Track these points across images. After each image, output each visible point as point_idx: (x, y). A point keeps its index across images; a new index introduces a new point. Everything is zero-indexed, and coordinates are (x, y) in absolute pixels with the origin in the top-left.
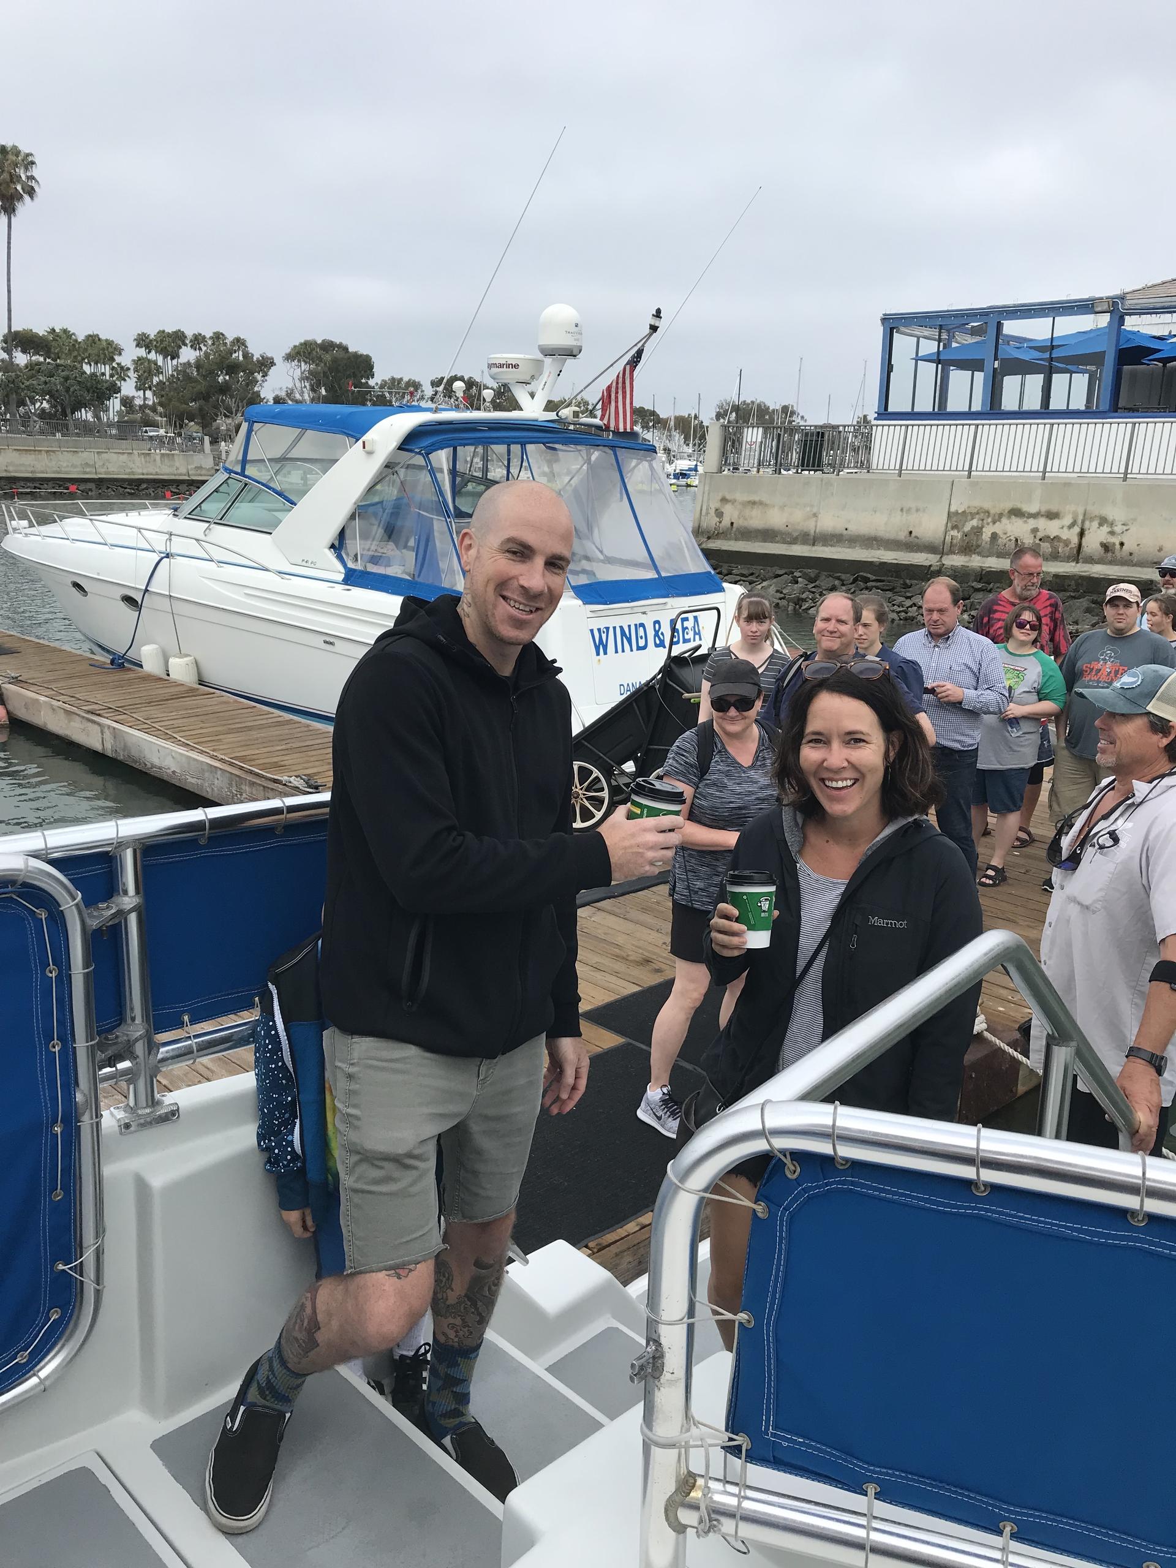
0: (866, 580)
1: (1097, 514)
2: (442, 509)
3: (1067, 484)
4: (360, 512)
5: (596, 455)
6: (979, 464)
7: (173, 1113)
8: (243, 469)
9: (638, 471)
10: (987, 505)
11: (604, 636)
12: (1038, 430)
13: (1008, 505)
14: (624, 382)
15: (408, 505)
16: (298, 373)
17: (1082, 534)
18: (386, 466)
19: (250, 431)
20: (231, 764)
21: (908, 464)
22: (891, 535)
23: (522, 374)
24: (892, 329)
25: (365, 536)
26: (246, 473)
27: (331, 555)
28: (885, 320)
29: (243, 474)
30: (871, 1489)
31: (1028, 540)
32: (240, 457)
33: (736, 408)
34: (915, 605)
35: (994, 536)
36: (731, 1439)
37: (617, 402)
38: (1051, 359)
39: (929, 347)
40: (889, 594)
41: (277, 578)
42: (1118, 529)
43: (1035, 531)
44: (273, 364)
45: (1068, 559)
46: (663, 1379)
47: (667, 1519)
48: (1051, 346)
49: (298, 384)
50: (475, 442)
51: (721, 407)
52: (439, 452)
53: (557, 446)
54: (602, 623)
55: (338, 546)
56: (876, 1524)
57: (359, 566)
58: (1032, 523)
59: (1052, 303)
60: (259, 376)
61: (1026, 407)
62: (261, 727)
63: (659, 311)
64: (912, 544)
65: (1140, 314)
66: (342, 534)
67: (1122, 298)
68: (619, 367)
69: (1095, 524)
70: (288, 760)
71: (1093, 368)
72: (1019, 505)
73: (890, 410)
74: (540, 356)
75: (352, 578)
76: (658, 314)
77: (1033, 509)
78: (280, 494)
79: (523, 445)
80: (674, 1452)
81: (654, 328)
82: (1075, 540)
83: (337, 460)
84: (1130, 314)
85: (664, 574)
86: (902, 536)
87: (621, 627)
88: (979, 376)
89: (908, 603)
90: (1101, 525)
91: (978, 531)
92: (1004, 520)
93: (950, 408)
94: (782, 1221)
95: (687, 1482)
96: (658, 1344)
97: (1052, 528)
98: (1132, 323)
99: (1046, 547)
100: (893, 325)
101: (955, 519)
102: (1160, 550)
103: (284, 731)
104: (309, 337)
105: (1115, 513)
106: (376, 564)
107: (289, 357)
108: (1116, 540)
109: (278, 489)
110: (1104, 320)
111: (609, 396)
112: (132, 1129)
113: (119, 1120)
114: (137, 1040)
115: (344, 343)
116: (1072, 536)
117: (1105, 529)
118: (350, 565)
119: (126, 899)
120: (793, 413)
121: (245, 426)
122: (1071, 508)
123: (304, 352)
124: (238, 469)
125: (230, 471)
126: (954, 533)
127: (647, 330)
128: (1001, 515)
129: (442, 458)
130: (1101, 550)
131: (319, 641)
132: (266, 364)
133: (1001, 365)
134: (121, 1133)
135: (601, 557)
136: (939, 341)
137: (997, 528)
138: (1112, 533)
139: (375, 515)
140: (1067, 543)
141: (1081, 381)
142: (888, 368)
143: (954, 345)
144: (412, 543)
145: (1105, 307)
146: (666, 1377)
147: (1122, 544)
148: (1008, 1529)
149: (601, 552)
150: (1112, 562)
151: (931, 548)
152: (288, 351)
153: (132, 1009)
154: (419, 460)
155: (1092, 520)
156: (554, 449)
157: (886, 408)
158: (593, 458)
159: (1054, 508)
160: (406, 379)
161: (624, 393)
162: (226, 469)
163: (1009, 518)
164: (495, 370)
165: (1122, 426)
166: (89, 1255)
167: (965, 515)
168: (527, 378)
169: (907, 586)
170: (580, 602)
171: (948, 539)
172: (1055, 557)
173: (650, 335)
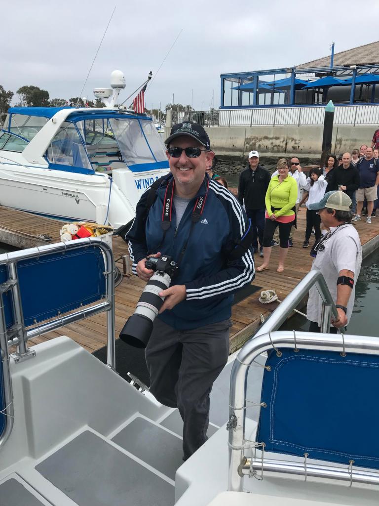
0: (221, 161)
1: (290, 137)
2: (82, 142)
3: (281, 128)
4: (53, 144)
5: (132, 122)
6: (254, 123)
7: (33, 354)
8: (9, 130)
9: (147, 127)
10: (257, 136)
11: (140, 183)
12: (271, 111)
13: (263, 136)
14: (141, 96)
15: (70, 141)
16: (22, 98)
17: (286, 144)
18: (61, 128)
19: (11, 117)
20: (18, 233)
21: (231, 123)
22: (228, 147)
23: (106, 94)
24: (224, 79)
25: (55, 152)
26: (11, 132)
27: (43, 159)
28: (222, 76)
29: (9, 132)
30: (306, 455)
31: (270, 146)
32: (8, 126)
33: (172, 107)
34: (236, 169)
35: (260, 146)
36: (259, 444)
37: (138, 103)
38: (274, 88)
39: (236, 85)
40: (228, 166)
41: (25, 168)
42: (297, 142)
43: (272, 143)
44: (13, 94)
45: (283, 152)
46: (237, 428)
47: (239, 473)
48: (274, 84)
49: (23, 102)
50: (90, 119)
51: (167, 106)
52: (79, 122)
53: (119, 119)
54: (139, 178)
55: (46, 155)
56: (308, 466)
57: (53, 162)
58: (271, 141)
59: (274, 70)
60: (8, 99)
61: (266, 104)
62: (26, 219)
63: (151, 72)
64: (234, 149)
65: (300, 73)
66: (47, 152)
67: (295, 68)
68: (139, 91)
69: (290, 140)
70: (38, 230)
71: (286, 91)
72: (266, 135)
73: (225, 105)
74: (112, 88)
75: (52, 167)
76: (151, 73)
77: (271, 137)
78: (24, 139)
79: (108, 119)
80: (240, 451)
81: (150, 78)
82: (284, 146)
83: (42, 127)
84: (297, 73)
85: (158, 161)
86: (231, 146)
87: (145, 180)
88: (252, 94)
89: (234, 168)
90: (292, 141)
91: (254, 144)
92: (262, 140)
93: (243, 105)
94: (276, 371)
95: (244, 460)
96: (235, 416)
97: (277, 142)
98: (298, 76)
99: (276, 149)
100: (224, 77)
101: (247, 141)
102: (310, 148)
103: (34, 220)
104: (25, 85)
105: (296, 137)
106: (59, 161)
107: (19, 92)
108: (297, 146)
109: (23, 137)
110: (289, 75)
111: (136, 101)
112: (20, 361)
113: (14, 359)
114: (20, 330)
115: (38, 87)
116: (283, 144)
117: (293, 142)
118: (51, 162)
119: (12, 281)
120: (191, 108)
121: (8, 115)
122: (283, 136)
123: (23, 90)
124: (7, 130)
125: (5, 131)
126: (247, 145)
127: (147, 79)
128: (261, 139)
129: (80, 124)
130: (292, 149)
131: (41, 189)
132: (11, 95)
133: (259, 90)
134: (16, 363)
135: (136, 156)
136: (239, 83)
137: (260, 143)
138: (296, 143)
139: (58, 145)
140: (282, 147)
141: (282, 95)
142: (223, 92)
143: (243, 84)
144: (71, 153)
145: (290, 71)
146: (238, 427)
147: (299, 147)
148: (352, 462)
149: (136, 155)
150: (296, 153)
151: (240, 150)
152: (18, 90)
153: (17, 319)
154: (72, 125)
155: (289, 139)
156: (118, 120)
157: (223, 105)
158: (131, 123)
159: (278, 136)
160: (60, 99)
161: (141, 100)
162: (3, 131)
163: (264, 140)
164: (96, 94)
165: (297, 109)
166: (8, 406)
167: (250, 139)
168: (107, 96)
169: (233, 163)
170: (131, 171)
171: (245, 147)
172: (278, 151)
173: (149, 80)
